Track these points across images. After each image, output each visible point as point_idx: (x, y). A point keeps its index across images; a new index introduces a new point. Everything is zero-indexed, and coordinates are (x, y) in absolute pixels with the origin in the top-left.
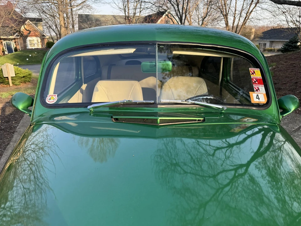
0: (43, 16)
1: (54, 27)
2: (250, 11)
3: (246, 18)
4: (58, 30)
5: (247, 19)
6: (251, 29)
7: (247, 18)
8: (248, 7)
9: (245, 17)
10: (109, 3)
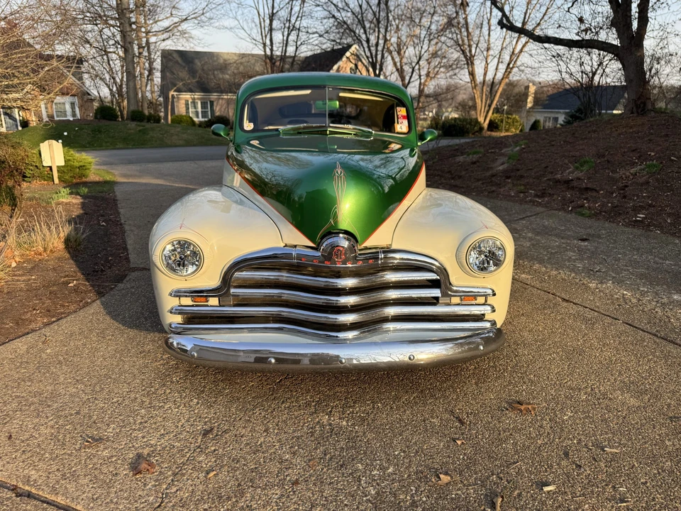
0: (85, 51)
1: (107, 77)
2: (517, 51)
3: (509, 64)
4: (115, 82)
5: (513, 67)
6: (527, 88)
7: (511, 66)
8: (514, 42)
9: (507, 62)
10: (231, 28)
